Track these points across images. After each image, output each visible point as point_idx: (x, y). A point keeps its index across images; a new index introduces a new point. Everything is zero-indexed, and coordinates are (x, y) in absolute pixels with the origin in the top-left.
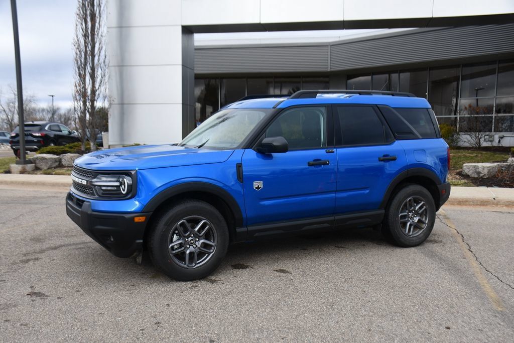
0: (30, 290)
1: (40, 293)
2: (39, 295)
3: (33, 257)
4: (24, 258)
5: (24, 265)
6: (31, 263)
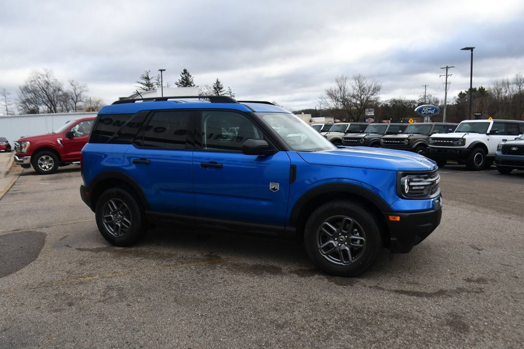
0: (480, 252)
1: (474, 249)
2: (474, 248)
3: (472, 284)
4: (482, 286)
5: (483, 275)
6: (476, 277)
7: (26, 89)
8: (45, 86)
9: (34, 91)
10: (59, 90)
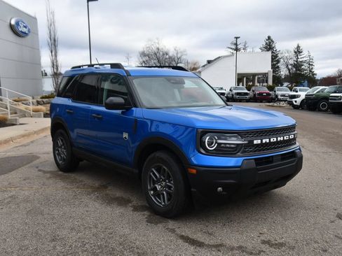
7: (143, 54)
8: (156, 51)
9: (148, 55)
10: (167, 54)
